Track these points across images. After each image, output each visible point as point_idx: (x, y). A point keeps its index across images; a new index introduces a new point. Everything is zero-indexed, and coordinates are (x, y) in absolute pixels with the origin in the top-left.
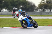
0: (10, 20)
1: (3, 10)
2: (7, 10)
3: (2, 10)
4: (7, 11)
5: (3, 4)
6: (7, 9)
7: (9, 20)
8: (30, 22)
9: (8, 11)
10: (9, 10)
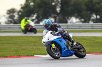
0: (84, 39)
1: (71, 20)
2: (80, 19)
3: (69, 19)
4: (78, 22)
5: (71, 8)
6: (80, 17)
7: (82, 39)
8: (67, 47)
9: (81, 21)
10: (83, 20)
